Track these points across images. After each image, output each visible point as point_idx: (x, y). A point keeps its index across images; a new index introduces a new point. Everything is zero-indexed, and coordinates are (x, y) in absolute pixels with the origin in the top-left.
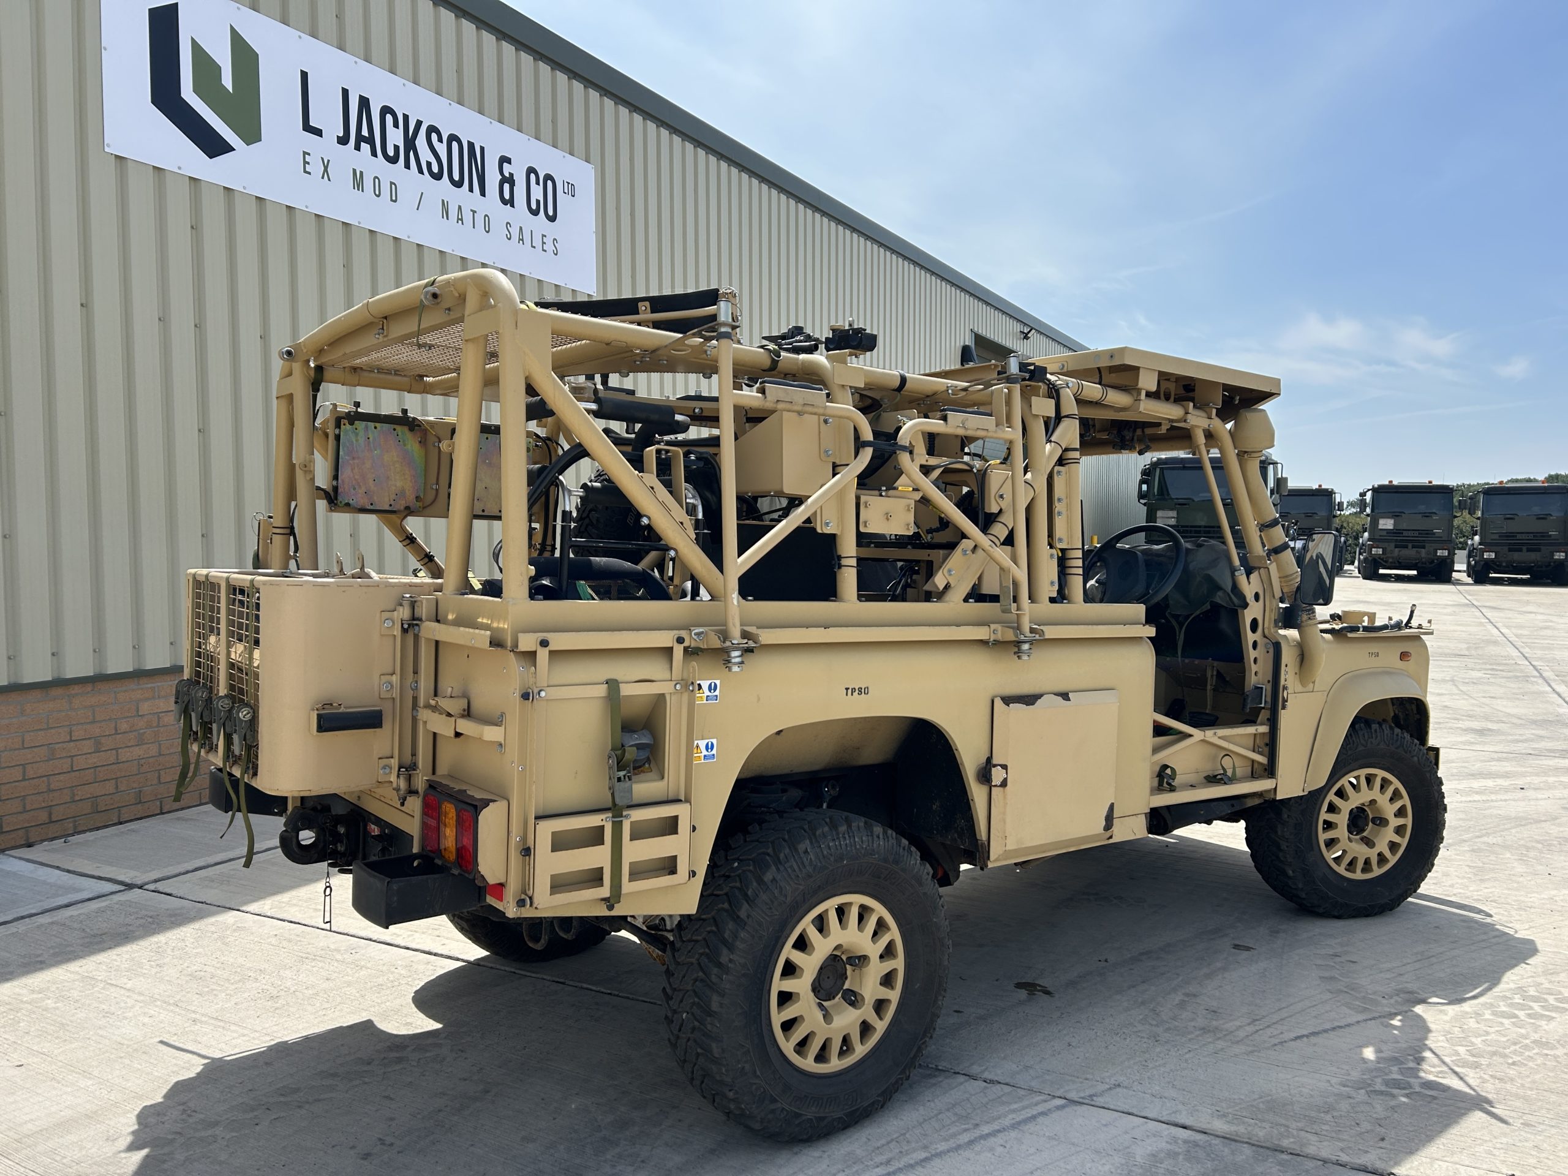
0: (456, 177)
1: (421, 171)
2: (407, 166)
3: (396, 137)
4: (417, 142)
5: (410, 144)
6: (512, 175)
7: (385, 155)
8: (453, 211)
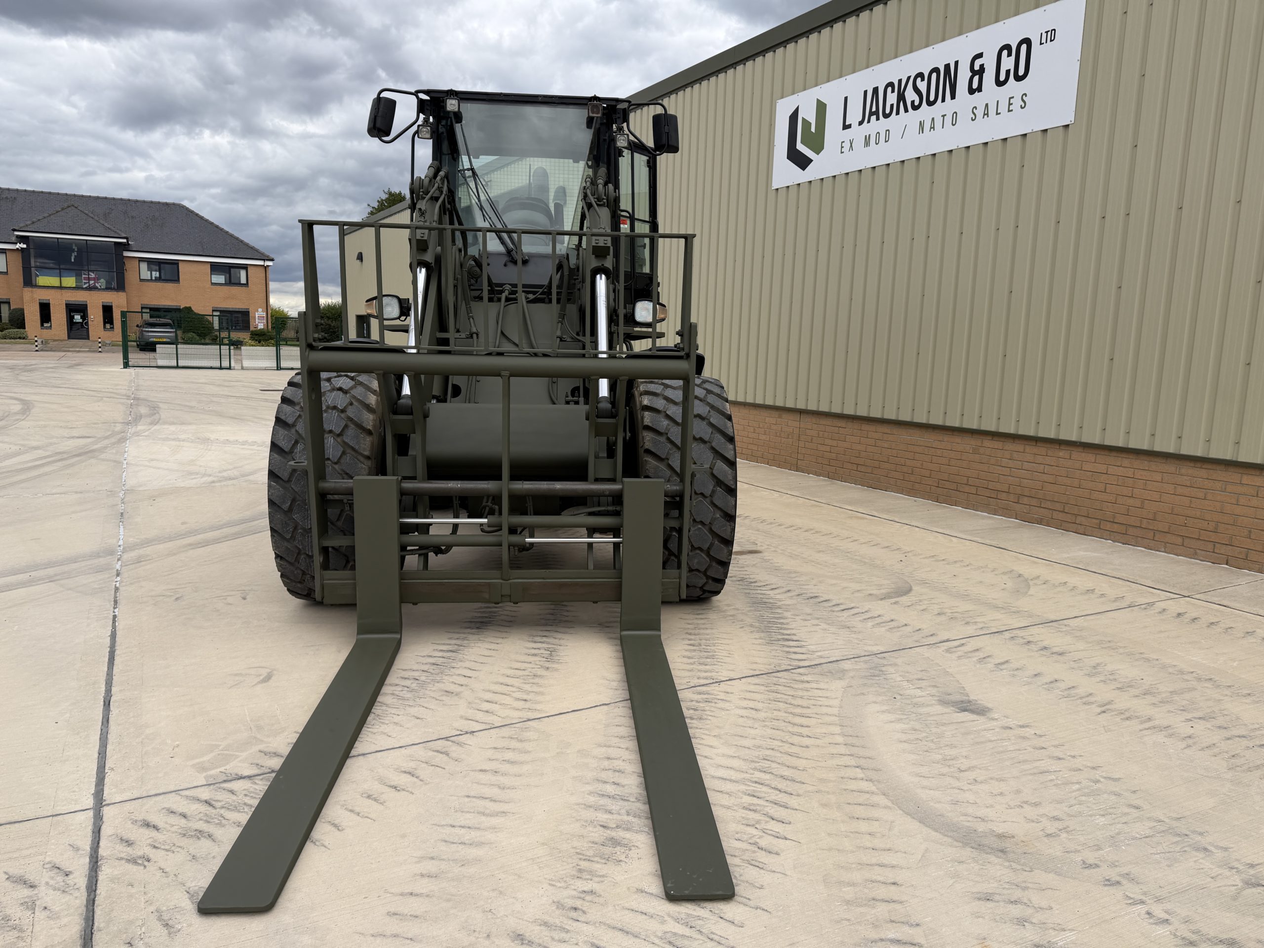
0: (932, 98)
1: (906, 110)
2: (898, 113)
3: (892, 98)
4: (905, 93)
5: (901, 97)
6: (983, 65)
7: (886, 116)
8: (927, 126)
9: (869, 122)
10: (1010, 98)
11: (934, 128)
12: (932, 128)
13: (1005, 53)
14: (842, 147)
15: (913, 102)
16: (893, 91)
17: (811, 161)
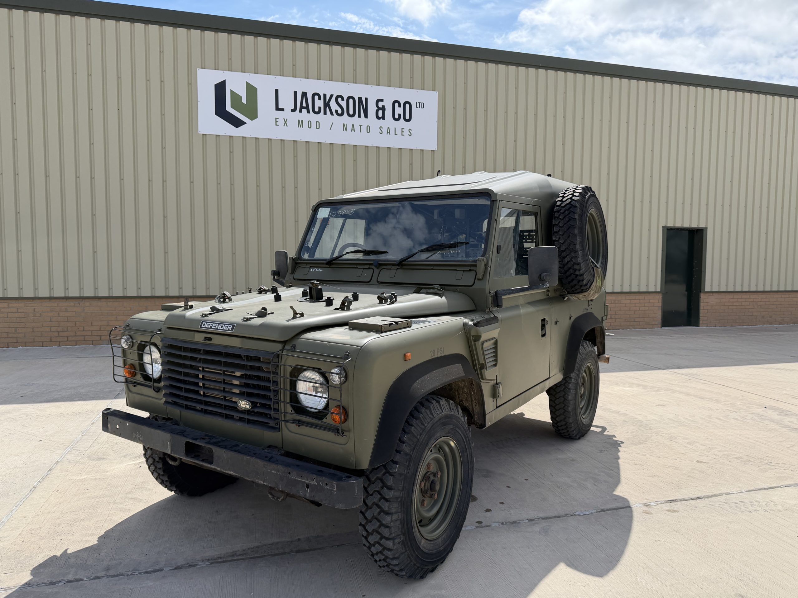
0: (351, 113)
1: (332, 114)
2: (325, 114)
3: (319, 103)
4: (330, 104)
5: (327, 105)
6: (384, 106)
7: (314, 111)
8: (349, 128)
9: (300, 111)
10: (402, 129)
11: (354, 130)
12: (353, 130)
13: (397, 105)
14: (276, 122)
15: (337, 111)
16: (320, 99)
17: (245, 123)
